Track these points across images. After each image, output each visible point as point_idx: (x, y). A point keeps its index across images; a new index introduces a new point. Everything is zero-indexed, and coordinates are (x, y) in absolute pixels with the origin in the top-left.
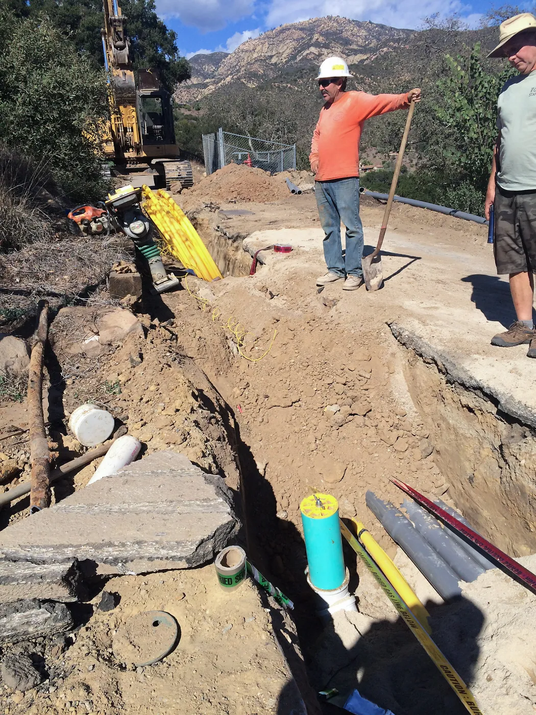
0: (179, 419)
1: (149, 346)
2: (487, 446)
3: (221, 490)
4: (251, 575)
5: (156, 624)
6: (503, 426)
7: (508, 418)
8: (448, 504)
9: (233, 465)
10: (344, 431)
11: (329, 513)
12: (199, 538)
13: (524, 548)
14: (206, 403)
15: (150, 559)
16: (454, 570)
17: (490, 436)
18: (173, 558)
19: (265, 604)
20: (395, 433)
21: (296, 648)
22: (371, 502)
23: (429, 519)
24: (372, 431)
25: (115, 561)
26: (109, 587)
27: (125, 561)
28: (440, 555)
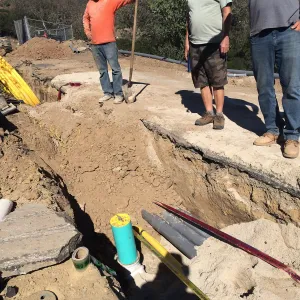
0: (33, 185)
1: (6, 146)
2: (199, 176)
3: (67, 219)
4: (92, 261)
5: (42, 298)
6: (206, 165)
7: (208, 160)
8: (183, 209)
9: (69, 206)
10: (126, 180)
11: (127, 223)
12: (61, 246)
13: (223, 225)
14: (47, 175)
15: (34, 263)
16: (192, 241)
17: (200, 171)
18: (48, 260)
19: (102, 275)
20: (153, 177)
21: (122, 294)
22: (145, 216)
23: (176, 218)
24: (141, 178)
25: (13, 268)
26: (10, 284)
27: (19, 267)
28: (183, 235)
